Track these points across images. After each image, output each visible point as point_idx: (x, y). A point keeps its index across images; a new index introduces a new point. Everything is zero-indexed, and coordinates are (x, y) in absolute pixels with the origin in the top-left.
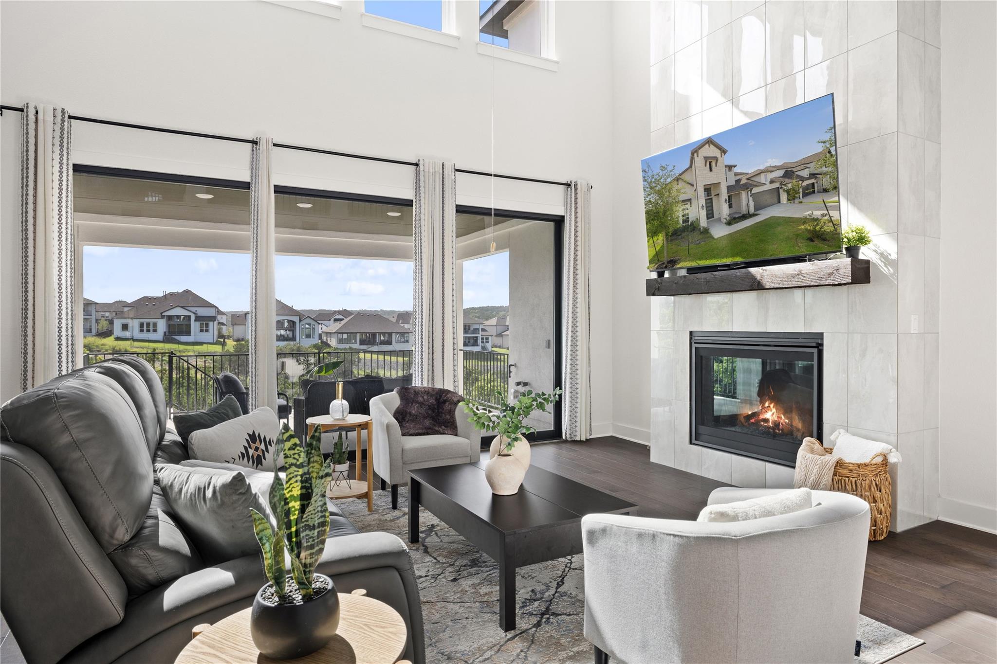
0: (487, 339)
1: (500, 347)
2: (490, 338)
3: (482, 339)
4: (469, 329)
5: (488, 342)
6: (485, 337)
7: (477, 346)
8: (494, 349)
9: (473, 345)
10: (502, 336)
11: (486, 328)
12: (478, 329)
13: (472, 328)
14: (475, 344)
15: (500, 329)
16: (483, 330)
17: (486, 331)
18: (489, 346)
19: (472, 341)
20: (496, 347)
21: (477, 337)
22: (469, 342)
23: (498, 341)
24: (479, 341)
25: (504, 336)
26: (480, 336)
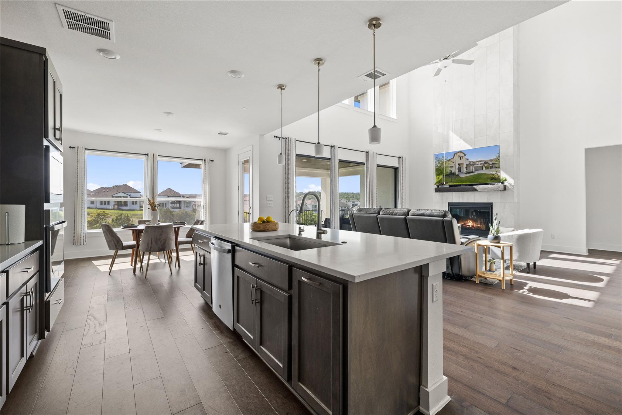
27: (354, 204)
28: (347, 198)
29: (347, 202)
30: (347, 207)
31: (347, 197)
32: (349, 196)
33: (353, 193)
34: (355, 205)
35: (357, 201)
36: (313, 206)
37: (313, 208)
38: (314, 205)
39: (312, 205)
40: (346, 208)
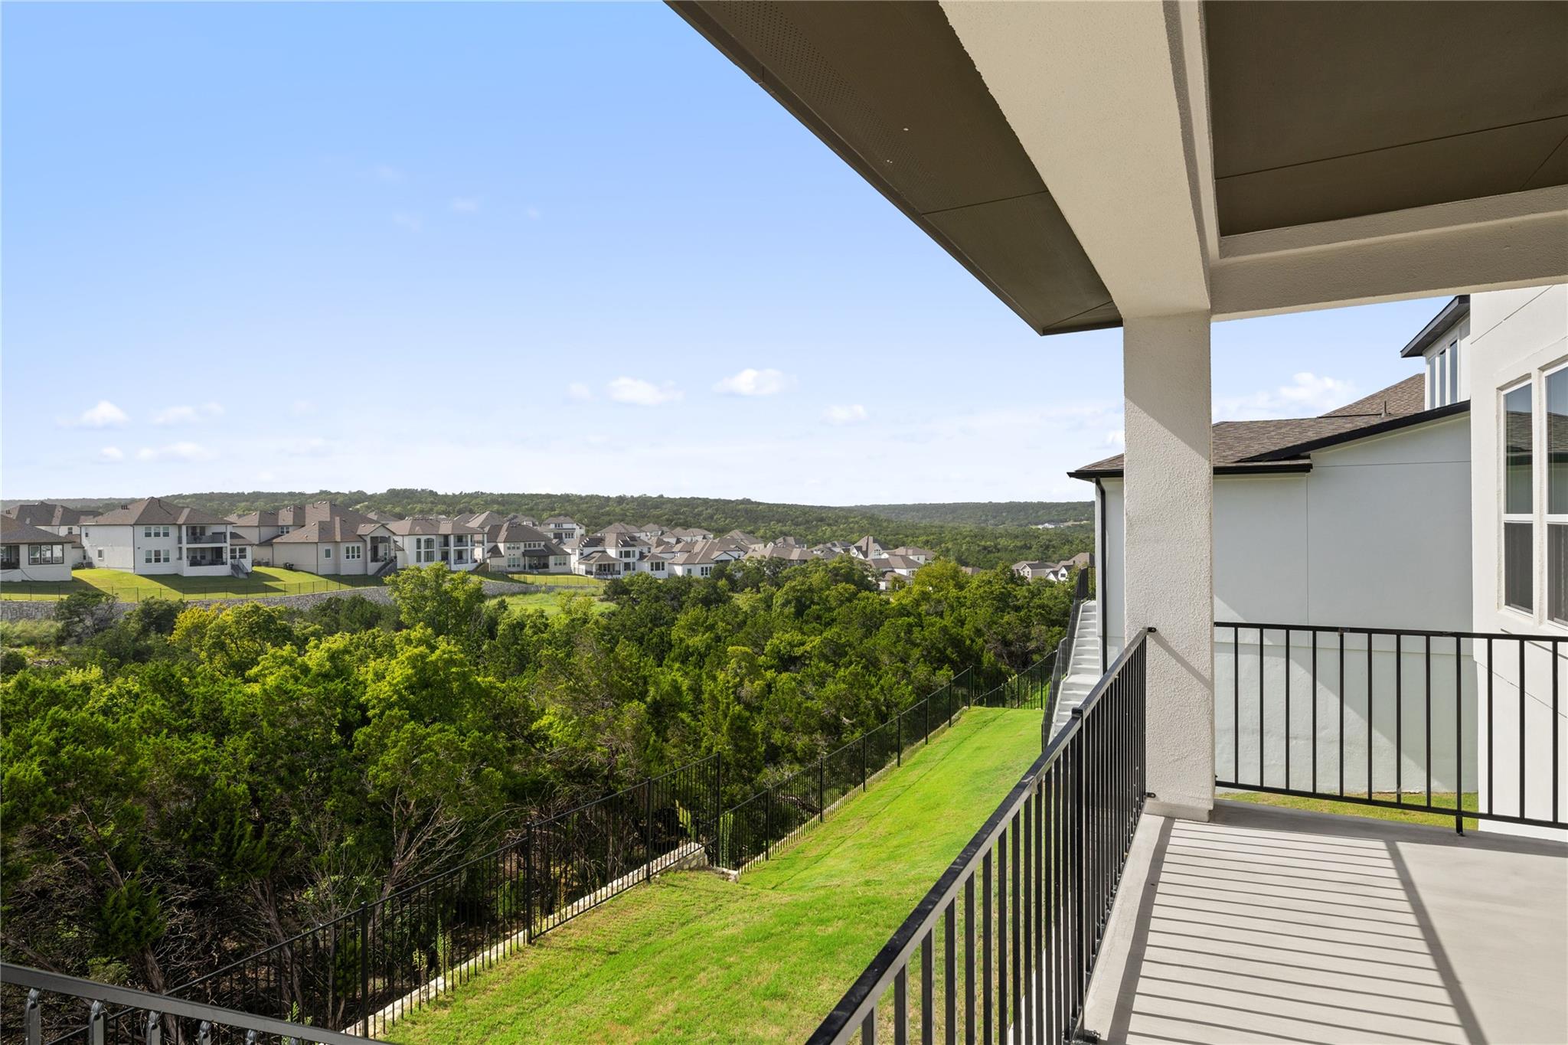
0: (242, 551)
1: (267, 565)
2: (249, 550)
3: (233, 551)
4: (203, 533)
5: (245, 557)
6: (238, 548)
7: (223, 564)
8: (256, 569)
9: (212, 563)
10: (272, 545)
11: (239, 531)
12: (224, 534)
13: (209, 533)
14: (217, 557)
15: (267, 533)
16: (234, 536)
17: (240, 537)
18: (247, 564)
19: (209, 557)
20: (259, 564)
21: (221, 548)
22: (203, 557)
23: (265, 553)
24: (227, 556)
25: (275, 546)
26: (227, 546)
27: (560, 531)
28: (534, 512)
29: (534, 525)
30: (543, 543)
31: (532, 509)
32: (536, 504)
33: (549, 496)
34: (564, 536)
35: (571, 520)
36: (419, 541)
37: (419, 547)
38: (423, 538)
39: (414, 539)
40: (542, 547)
